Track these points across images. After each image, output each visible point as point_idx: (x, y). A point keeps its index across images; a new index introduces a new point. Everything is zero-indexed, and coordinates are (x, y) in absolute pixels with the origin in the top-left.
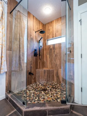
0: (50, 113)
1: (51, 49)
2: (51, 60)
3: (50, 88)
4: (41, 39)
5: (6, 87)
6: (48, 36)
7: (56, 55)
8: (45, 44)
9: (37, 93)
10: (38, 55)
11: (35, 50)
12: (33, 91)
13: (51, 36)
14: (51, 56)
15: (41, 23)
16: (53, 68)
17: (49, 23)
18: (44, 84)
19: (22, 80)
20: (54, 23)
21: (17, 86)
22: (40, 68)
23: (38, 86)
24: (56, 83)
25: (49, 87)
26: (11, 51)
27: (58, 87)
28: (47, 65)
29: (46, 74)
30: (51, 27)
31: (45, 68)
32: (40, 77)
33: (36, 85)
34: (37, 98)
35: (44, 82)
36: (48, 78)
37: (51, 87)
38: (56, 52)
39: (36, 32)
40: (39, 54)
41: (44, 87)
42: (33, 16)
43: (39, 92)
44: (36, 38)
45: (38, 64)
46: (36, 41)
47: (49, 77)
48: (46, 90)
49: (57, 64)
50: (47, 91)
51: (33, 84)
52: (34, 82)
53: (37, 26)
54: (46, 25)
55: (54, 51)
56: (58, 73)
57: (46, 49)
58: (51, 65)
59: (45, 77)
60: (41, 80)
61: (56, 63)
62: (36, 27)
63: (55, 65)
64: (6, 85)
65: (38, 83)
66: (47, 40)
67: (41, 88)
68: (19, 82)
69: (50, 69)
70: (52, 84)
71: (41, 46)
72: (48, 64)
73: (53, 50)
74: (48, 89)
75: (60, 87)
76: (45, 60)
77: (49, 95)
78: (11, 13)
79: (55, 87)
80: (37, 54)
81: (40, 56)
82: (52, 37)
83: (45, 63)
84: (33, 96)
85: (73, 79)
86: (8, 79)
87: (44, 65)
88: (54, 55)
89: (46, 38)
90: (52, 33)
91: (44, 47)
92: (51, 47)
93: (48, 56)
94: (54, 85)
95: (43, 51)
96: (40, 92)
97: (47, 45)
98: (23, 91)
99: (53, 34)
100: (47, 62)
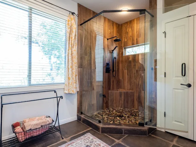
0: (126, 132)
1: (130, 62)
2: (130, 78)
3: (128, 115)
4: (115, 48)
5: (78, 108)
6: (126, 42)
7: (137, 71)
8: (121, 53)
9: (111, 118)
10: (111, 72)
11: (108, 64)
12: (106, 116)
13: (130, 42)
14: (130, 72)
15: (114, 24)
16: (132, 90)
17: (127, 23)
18: (120, 110)
19: (92, 103)
20: (134, 23)
21: (88, 109)
22: (113, 89)
23: (111, 112)
24: (136, 111)
25: (126, 114)
26: (82, 68)
27: (138, 115)
28: (124, 84)
29: (122, 97)
30: (130, 29)
31: (120, 89)
32: (114, 101)
33: (108, 111)
34: (112, 122)
35: (119, 108)
36: (126, 104)
37: (130, 114)
38: (137, 66)
39: (108, 39)
40: (112, 70)
41: (120, 114)
42: (105, 18)
43: (113, 117)
44: (108, 48)
45: (112, 83)
46: (109, 52)
47: (127, 102)
48: (123, 116)
49: (139, 84)
50: (123, 118)
51: (105, 110)
52: (106, 108)
53: (109, 30)
54: (123, 26)
55: (135, 65)
56: (140, 97)
57: (122, 61)
58: (130, 85)
59: (121, 102)
60: (115, 105)
61: (137, 83)
62: (108, 32)
63: (136, 85)
64: (77, 105)
65: (112, 110)
66: (125, 48)
67: (116, 114)
68: (89, 104)
69: (128, 91)
70: (131, 111)
71: (115, 58)
72: (126, 84)
73: (133, 64)
74: (124, 115)
75: (142, 115)
76: (121, 78)
77: (126, 121)
78: (81, 25)
79: (134, 114)
80: (110, 70)
81: (114, 72)
82: (131, 44)
83: (121, 81)
84: (108, 120)
85: (155, 102)
86: (79, 100)
87: (119, 84)
88: (134, 71)
89: (123, 45)
90: (131, 38)
91: (119, 58)
92: (131, 59)
93: (126, 71)
94: (133, 113)
95: (118, 64)
96: (115, 118)
97: (124, 55)
98: (94, 115)
99: (133, 40)
100: (124, 81)
